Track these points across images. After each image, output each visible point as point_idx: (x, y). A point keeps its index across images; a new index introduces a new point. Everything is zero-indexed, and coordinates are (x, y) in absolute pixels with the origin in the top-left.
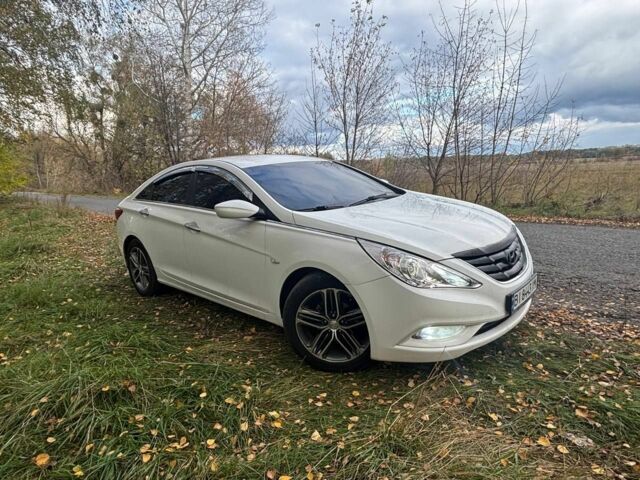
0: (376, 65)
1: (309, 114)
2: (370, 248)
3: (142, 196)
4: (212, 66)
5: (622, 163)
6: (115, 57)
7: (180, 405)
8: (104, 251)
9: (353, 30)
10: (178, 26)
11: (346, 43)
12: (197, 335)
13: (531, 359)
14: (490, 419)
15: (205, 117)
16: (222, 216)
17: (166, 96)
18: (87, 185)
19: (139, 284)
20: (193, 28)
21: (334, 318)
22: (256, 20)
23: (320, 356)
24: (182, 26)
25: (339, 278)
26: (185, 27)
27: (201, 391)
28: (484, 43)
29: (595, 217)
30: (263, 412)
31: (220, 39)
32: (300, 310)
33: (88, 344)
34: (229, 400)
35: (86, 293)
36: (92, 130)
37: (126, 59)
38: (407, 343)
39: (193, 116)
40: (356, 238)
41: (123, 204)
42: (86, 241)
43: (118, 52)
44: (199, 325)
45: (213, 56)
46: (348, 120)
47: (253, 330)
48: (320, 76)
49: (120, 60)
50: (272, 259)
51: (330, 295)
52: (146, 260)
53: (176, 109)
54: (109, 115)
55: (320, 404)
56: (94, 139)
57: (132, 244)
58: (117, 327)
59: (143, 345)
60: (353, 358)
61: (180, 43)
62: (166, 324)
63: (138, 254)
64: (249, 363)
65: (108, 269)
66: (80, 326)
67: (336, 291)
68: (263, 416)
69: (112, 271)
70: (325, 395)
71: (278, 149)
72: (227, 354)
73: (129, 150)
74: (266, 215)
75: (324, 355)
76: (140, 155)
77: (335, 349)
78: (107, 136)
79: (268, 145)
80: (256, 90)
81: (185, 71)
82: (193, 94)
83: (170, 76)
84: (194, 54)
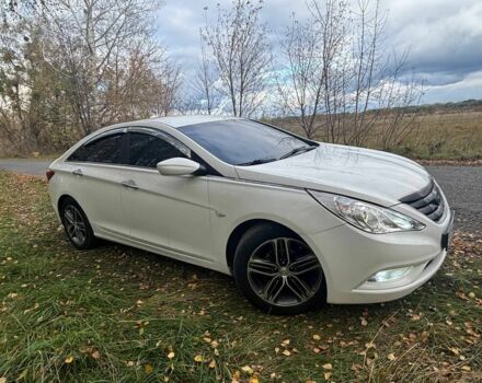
0: (255, 41)
1: (201, 82)
2: (322, 198)
3: (73, 158)
4: (113, 46)
5: (437, 116)
6: (26, 39)
7: (149, 369)
8: (34, 208)
9: (235, 13)
10: (82, 11)
11: (230, 23)
12: (142, 286)
13: (462, 289)
14: (453, 354)
15: (110, 89)
16: (164, 173)
17: (75, 72)
18: (8, 150)
19: (75, 239)
20: (95, 13)
21: (284, 265)
22: (149, 6)
23: (271, 301)
24: (85, 11)
25: (292, 228)
26: (88, 12)
27: (168, 352)
28: (345, 21)
29: (441, 158)
30: (236, 368)
31: (120, 23)
32: (251, 260)
33: (37, 306)
34: (198, 358)
35: (24, 251)
36: (9, 103)
37: (36, 40)
38: (364, 286)
39: (99, 88)
40: (306, 189)
41: (54, 165)
42: (14, 200)
43: (27, 35)
44: (141, 275)
45: (114, 37)
46: (235, 87)
47: (195, 277)
48: (209, 51)
49: (30, 41)
50: (216, 212)
51: (281, 244)
52: (81, 216)
53: (84, 83)
54: (24, 90)
55: (287, 353)
56: (11, 111)
57: (66, 202)
58: (63, 285)
59: (94, 301)
60: (304, 300)
61: (84, 26)
62: (110, 277)
63: (72, 212)
64: (202, 313)
65: (41, 225)
66: (25, 285)
67: (286, 240)
68: (237, 373)
69: (45, 227)
70: (288, 342)
71: (176, 112)
72: (178, 305)
73: (44, 119)
74: (207, 170)
75: (276, 301)
76: (54, 122)
77: (286, 293)
78: (24, 107)
79: (167, 110)
80: (153, 65)
81: (90, 50)
82: (98, 69)
83: (78, 54)
84: (97, 36)
